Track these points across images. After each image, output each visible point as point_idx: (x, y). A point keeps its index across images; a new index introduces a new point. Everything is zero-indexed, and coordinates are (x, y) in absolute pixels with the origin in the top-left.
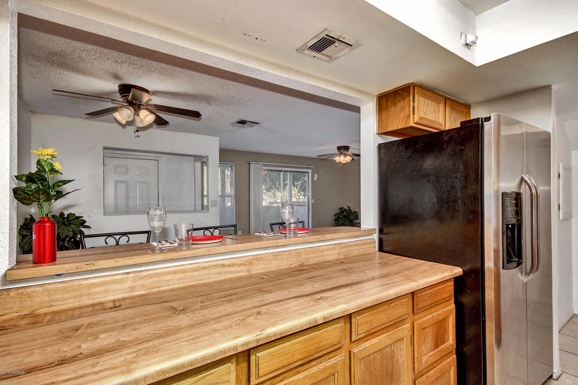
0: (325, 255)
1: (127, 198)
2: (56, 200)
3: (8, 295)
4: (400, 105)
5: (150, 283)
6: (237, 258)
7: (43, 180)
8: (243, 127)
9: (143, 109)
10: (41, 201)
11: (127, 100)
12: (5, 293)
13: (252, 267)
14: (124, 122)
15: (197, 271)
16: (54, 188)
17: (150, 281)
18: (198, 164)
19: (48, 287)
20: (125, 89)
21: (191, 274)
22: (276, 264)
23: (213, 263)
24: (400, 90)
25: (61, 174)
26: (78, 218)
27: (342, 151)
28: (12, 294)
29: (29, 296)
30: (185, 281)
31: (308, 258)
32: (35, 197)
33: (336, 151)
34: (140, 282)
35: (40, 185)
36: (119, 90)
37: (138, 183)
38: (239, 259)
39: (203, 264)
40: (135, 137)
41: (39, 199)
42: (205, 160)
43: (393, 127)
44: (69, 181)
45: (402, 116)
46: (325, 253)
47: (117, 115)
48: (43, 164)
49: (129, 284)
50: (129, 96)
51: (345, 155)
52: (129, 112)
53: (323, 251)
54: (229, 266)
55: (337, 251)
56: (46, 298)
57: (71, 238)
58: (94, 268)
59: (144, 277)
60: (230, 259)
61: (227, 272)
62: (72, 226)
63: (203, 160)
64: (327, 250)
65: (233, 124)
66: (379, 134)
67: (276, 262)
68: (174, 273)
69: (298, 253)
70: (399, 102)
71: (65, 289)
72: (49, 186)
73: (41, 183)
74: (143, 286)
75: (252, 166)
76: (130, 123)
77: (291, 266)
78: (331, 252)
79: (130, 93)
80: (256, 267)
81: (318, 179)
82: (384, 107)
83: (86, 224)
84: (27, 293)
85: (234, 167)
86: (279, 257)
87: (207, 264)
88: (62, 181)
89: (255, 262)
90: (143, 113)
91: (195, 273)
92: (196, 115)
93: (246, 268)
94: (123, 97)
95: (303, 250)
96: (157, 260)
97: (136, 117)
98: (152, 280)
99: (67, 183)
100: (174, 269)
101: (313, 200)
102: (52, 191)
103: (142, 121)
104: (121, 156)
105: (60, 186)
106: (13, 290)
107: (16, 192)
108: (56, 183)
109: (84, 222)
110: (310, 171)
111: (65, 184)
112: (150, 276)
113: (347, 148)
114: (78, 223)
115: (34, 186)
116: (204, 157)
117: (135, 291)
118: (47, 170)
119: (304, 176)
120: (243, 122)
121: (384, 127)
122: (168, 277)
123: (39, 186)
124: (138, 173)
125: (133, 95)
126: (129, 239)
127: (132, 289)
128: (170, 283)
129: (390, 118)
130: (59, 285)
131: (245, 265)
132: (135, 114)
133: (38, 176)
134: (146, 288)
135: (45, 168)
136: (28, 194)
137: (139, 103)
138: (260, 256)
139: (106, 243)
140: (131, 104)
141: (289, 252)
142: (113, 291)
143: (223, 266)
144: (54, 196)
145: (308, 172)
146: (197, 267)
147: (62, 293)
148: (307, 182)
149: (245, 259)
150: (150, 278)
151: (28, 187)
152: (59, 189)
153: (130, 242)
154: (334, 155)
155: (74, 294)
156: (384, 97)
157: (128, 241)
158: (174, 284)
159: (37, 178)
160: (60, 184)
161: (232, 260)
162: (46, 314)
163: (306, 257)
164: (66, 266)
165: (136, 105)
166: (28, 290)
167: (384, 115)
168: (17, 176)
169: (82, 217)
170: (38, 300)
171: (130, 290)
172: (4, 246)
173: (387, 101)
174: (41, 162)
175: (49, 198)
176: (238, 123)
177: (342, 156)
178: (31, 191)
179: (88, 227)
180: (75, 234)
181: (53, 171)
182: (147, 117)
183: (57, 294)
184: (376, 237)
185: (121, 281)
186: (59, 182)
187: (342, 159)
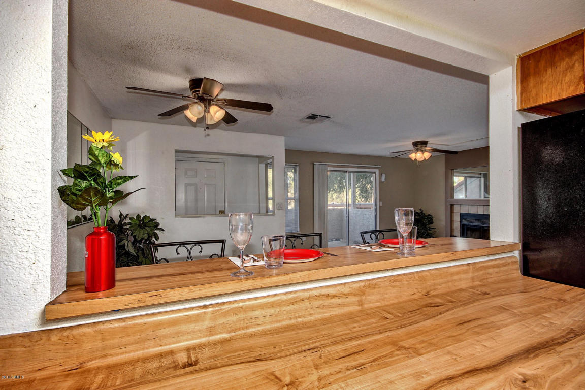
0: (455, 281)
1: (196, 200)
2: (113, 203)
3: (49, 339)
4: (563, 65)
5: (234, 322)
6: (344, 284)
7: (96, 176)
8: (313, 123)
9: (213, 104)
10: (94, 205)
11: (198, 96)
12: (44, 337)
13: (364, 297)
14: (194, 119)
15: (293, 303)
16: (111, 187)
17: (234, 318)
18: (263, 166)
19: (102, 327)
20: (196, 83)
21: (286, 308)
22: (394, 293)
23: (315, 293)
24: (563, 42)
25: (122, 168)
26: (152, 220)
27: (419, 147)
28: (54, 338)
29: (78, 341)
30: (279, 318)
31: (434, 285)
32: (86, 200)
33: (412, 147)
34: (222, 321)
35: (93, 182)
36: (190, 86)
37: (205, 186)
38: (347, 286)
39: (301, 294)
40: (205, 136)
41: (91, 202)
42: (270, 161)
43: (551, 97)
44: (131, 178)
45: (567, 79)
46: (456, 277)
47: (188, 113)
48: (97, 153)
49: (207, 323)
50: (199, 91)
51: (423, 152)
52: (199, 107)
53: (452, 274)
54: (335, 296)
55: (470, 275)
56: (99, 344)
57: (146, 241)
58: (162, 301)
59: (226, 314)
60: (336, 285)
61: (332, 306)
62: (147, 228)
63: (266, 161)
64: (458, 273)
65: (301, 121)
66: (522, 110)
67: (394, 290)
68: (265, 306)
69: (421, 276)
70: (562, 59)
71: (124, 329)
72: (105, 183)
73: (95, 180)
74: (225, 327)
75: (316, 167)
76: (201, 120)
77: (414, 297)
78: (462, 276)
79: (200, 88)
80: (369, 298)
81: (386, 179)
82: (532, 70)
83: (159, 227)
84: (74, 337)
85: (297, 168)
86: (398, 284)
87: (307, 294)
88: (121, 178)
89: (367, 290)
90: (213, 109)
91: (291, 307)
92: (267, 108)
93: (357, 299)
94: (193, 93)
95: (427, 273)
96: (242, 289)
97: (206, 114)
98: (237, 317)
99: (128, 180)
100: (265, 300)
101: (381, 202)
102: (109, 192)
103: (212, 118)
104: (191, 159)
105: (119, 184)
106: (56, 332)
107: (63, 192)
108: (113, 179)
109: (158, 224)
110: (377, 171)
111: (125, 181)
112: (234, 312)
113: (424, 143)
114: (152, 226)
115: (84, 184)
116: (268, 158)
117: (215, 334)
118: (102, 161)
119: (370, 177)
120: (313, 117)
121: (531, 100)
122: (257, 313)
123: (91, 184)
124: (205, 176)
125: (204, 89)
126: (202, 249)
127: (211, 330)
128: (260, 322)
129: (545, 86)
130: (116, 325)
131: (355, 295)
132: (205, 111)
133: (87, 169)
134: (229, 329)
135: (100, 159)
136: (76, 195)
137: (209, 98)
138: (374, 282)
139: (178, 254)
140: (201, 99)
141: (410, 276)
142: (187, 333)
143: (328, 296)
144: (111, 198)
145: (375, 173)
146: (294, 298)
147: (120, 336)
148: (374, 182)
149: (355, 286)
150: (235, 314)
151: (75, 184)
152: (119, 188)
153: (203, 253)
154: (410, 152)
155: (137, 337)
156: (531, 56)
157: (201, 252)
158: (264, 323)
159: (87, 172)
160: (119, 181)
161: (339, 288)
162: (98, 369)
163: (432, 282)
164: (125, 298)
165: (206, 100)
166: (75, 332)
167: (532, 82)
168: (65, 170)
169: (156, 219)
170: (88, 346)
171: (208, 332)
172: (44, 269)
173: (539, 61)
174: (95, 150)
175: (104, 202)
176: (307, 118)
177: (419, 152)
178: (79, 190)
179: (161, 229)
180: (150, 237)
181: (111, 163)
182: (217, 113)
183: (113, 339)
184: (517, 254)
185: (197, 319)
186: (117, 179)
187: (418, 156)
